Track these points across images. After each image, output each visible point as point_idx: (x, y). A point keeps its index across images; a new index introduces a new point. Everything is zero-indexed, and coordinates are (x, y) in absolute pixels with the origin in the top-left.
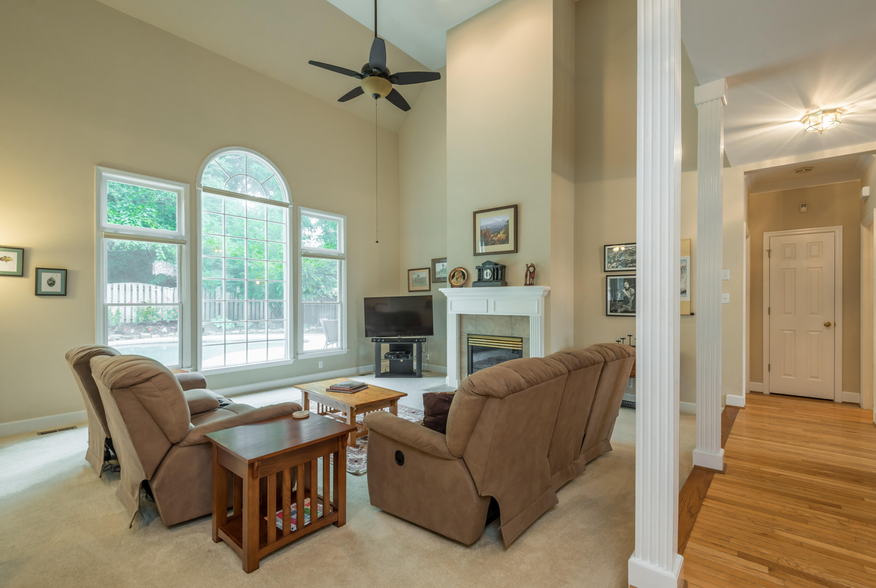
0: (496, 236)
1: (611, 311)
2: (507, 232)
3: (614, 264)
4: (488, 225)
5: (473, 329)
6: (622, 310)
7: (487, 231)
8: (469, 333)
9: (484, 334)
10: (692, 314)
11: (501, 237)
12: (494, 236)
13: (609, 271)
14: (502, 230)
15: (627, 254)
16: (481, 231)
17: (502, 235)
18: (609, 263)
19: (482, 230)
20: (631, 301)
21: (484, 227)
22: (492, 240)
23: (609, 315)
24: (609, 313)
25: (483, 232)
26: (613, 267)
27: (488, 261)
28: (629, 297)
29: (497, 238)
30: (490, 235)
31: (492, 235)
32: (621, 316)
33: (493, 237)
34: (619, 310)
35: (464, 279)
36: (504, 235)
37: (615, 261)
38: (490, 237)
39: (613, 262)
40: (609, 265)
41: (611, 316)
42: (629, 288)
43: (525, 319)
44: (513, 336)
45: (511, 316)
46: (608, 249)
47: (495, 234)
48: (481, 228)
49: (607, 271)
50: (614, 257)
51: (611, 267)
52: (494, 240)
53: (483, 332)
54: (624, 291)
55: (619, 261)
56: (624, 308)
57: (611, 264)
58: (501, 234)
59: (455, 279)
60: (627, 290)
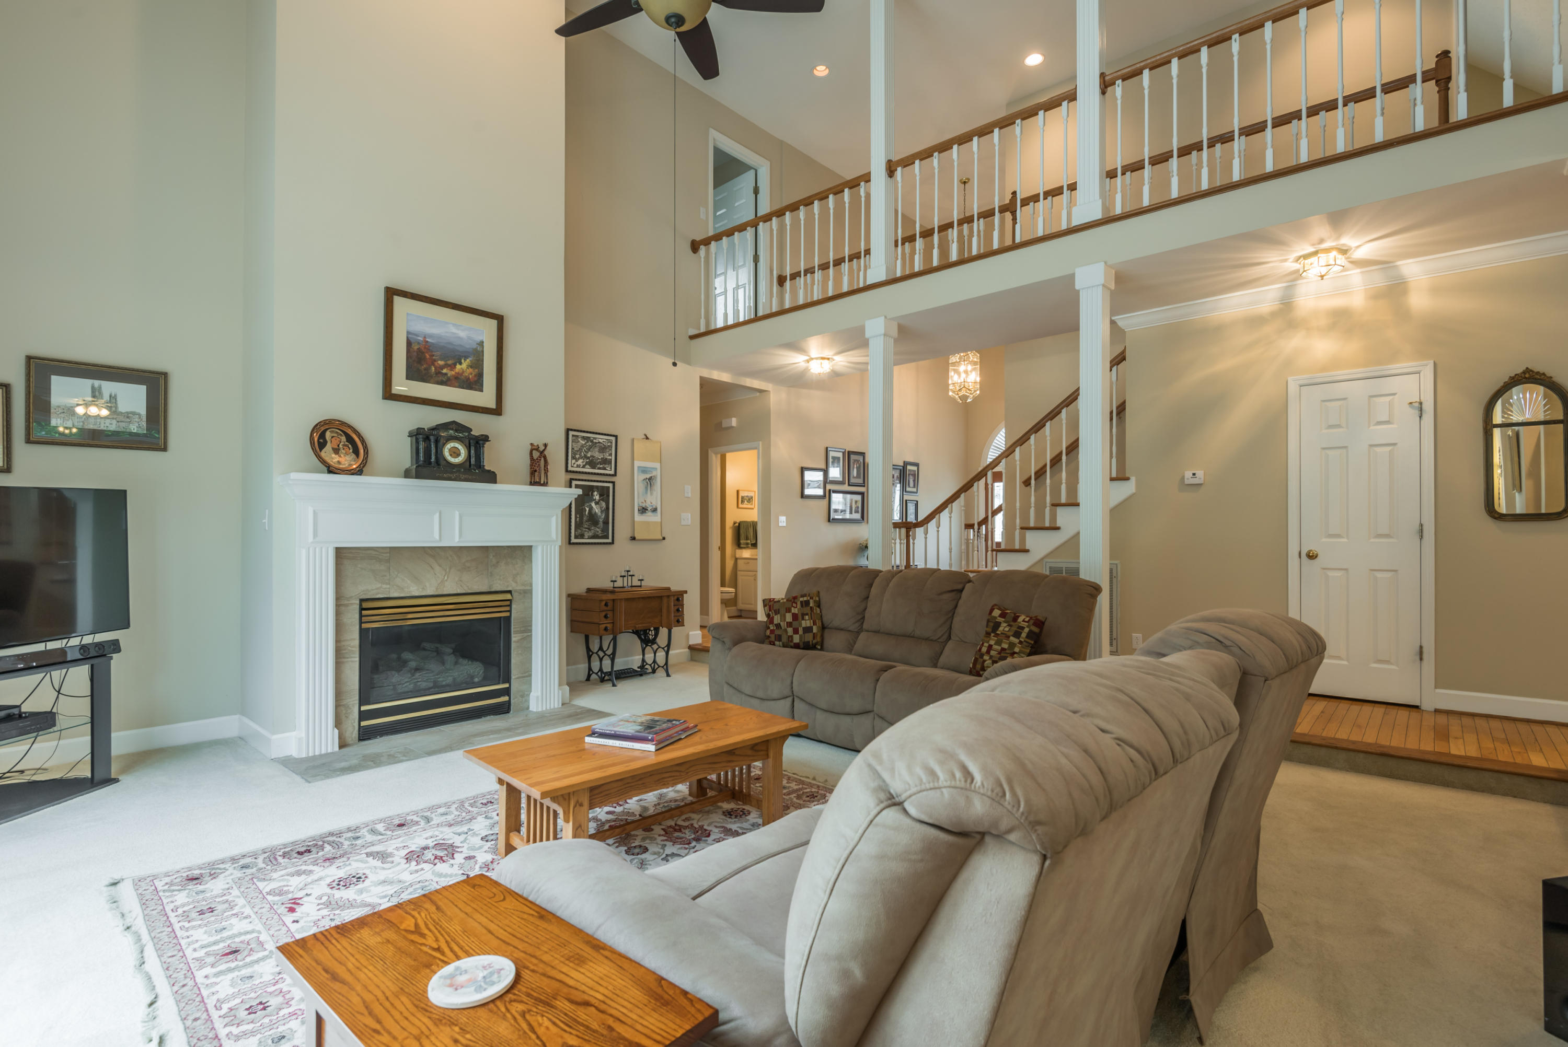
0: (453, 367)
1: (576, 537)
2: (478, 364)
3: (580, 462)
4: (431, 336)
5: (380, 585)
6: (590, 534)
7: (425, 348)
8: (361, 597)
9: (417, 594)
10: (664, 538)
11: (463, 372)
12: (446, 366)
13: (573, 472)
14: (466, 358)
15: (597, 449)
16: (409, 343)
17: (467, 368)
18: (573, 458)
19: (412, 340)
20: (601, 520)
21: (417, 335)
22: (438, 373)
23: (574, 544)
24: (573, 540)
25: (415, 347)
26: (578, 466)
27: (454, 422)
28: (599, 514)
29: (453, 373)
30: (435, 361)
31: (441, 363)
32: (589, 544)
33: (442, 367)
34: (586, 535)
35: (356, 452)
36: (471, 370)
37: (581, 458)
38: (433, 364)
39: (579, 459)
40: (574, 461)
41: (577, 544)
42: (599, 500)
43: (522, 553)
44: (493, 590)
45: (487, 547)
46: (573, 436)
47: (450, 362)
48: (410, 336)
49: (571, 472)
50: (580, 450)
51: (575, 466)
52: (446, 374)
53: (412, 589)
54: (593, 504)
55: (586, 457)
56: (593, 531)
57: (577, 461)
58: (464, 366)
59: (329, 447)
60: (597, 503)
